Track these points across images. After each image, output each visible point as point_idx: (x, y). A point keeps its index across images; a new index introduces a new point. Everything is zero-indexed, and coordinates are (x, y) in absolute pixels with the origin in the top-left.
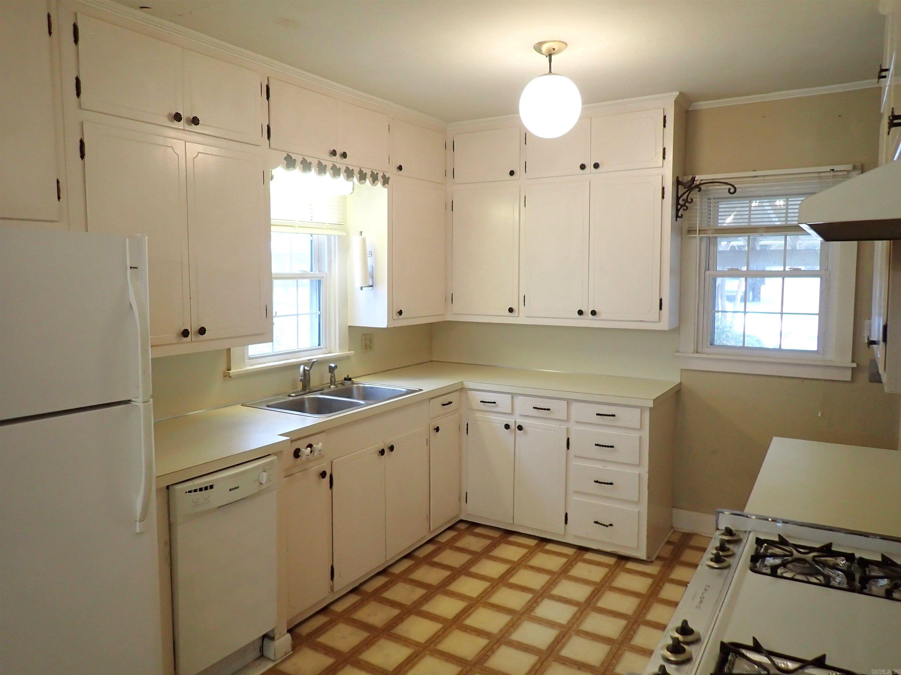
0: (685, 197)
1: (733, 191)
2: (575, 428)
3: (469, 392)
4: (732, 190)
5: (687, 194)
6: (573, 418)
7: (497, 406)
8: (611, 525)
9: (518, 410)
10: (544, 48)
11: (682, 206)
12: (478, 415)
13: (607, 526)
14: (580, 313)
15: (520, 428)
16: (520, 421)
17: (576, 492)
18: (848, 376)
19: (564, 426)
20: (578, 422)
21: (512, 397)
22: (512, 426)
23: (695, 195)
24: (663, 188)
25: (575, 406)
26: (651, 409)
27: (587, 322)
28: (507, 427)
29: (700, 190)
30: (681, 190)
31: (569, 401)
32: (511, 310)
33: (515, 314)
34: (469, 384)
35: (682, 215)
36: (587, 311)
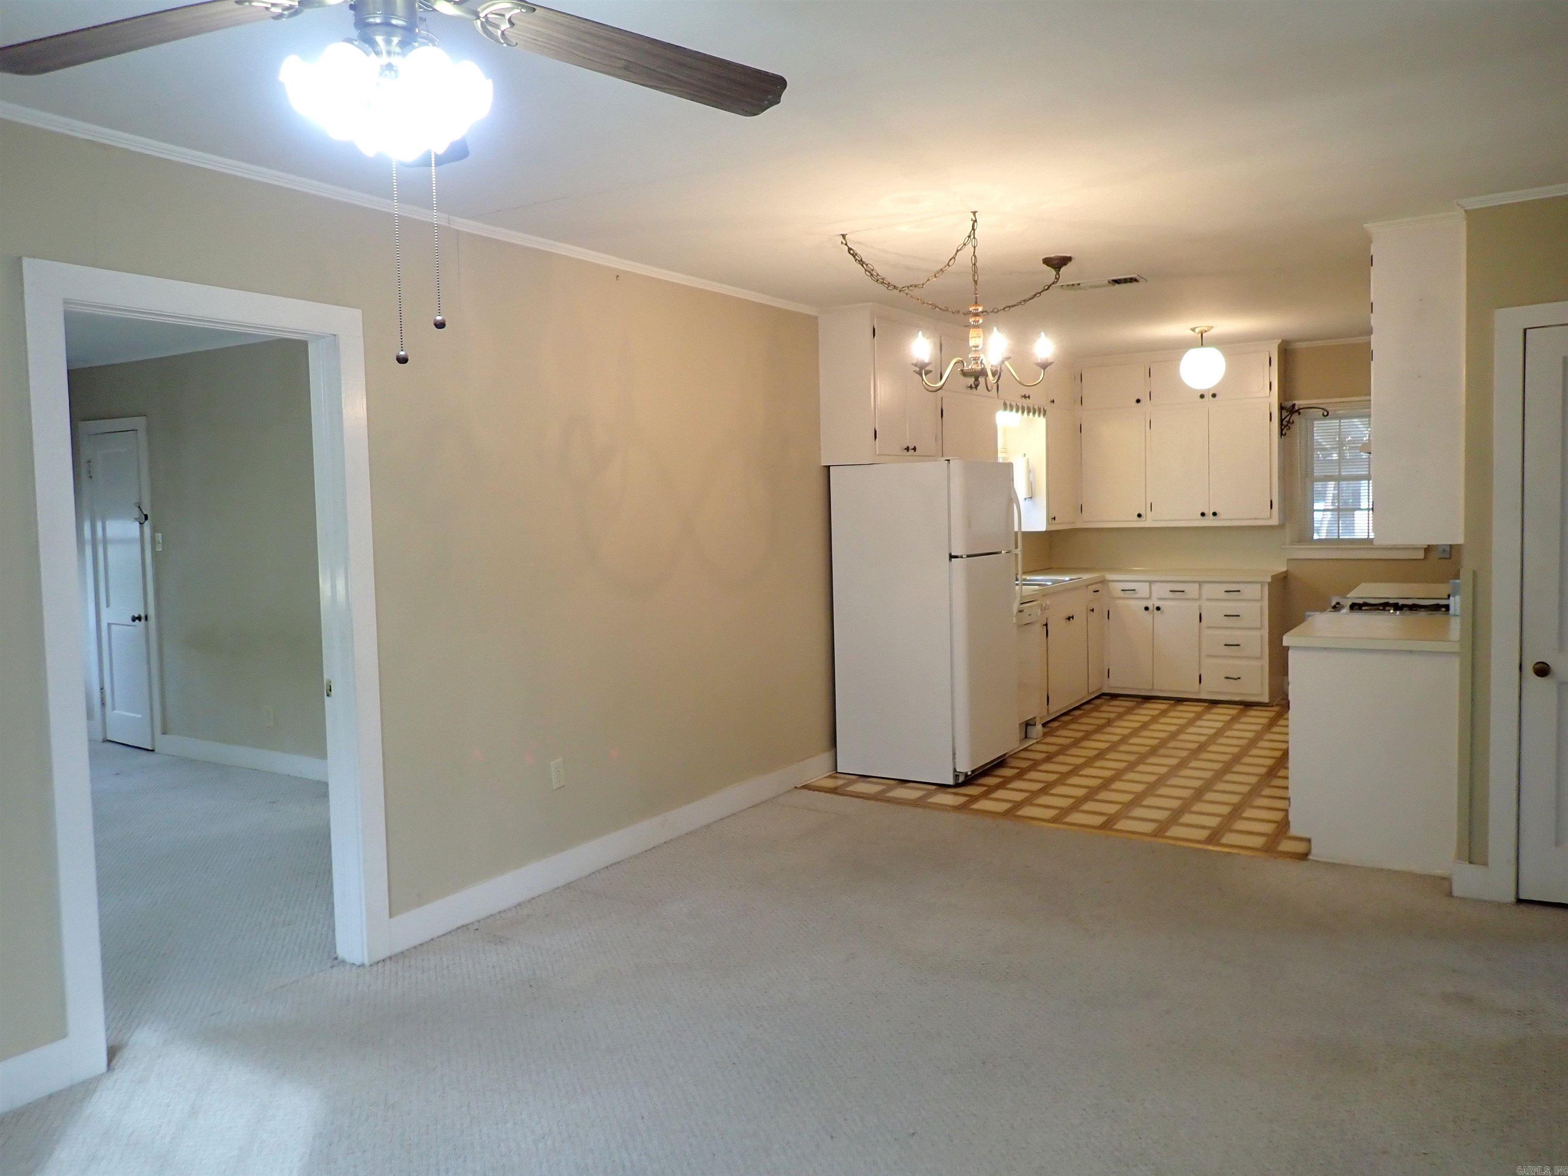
0: (1287, 419)
1: (1326, 415)
2: (1206, 605)
3: (1110, 584)
4: (1325, 413)
5: (1288, 417)
6: (1204, 596)
7: (1137, 593)
8: (1239, 678)
9: (1155, 595)
10: (1197, 330)
11: (1285, 426)
12: (1119, 602)
13: (1235, 679)
14: (1203, 514)
15: (1158, 609)
16: (1157, 604)
17: (1209, 656)
18: (1421, 555)
19: (1197, 604)
20: (1209, 600)
21: (1150, 585)
22: (1151, 608)
23: (1295, 417)
24: (1271, 414)
25: (1206, 587)
26: (1269, 583)
27: (1209, 522)
28: (1147, 609)
29: (1300, 414)
30: (1285, 414)
31: (1200, 583)
32: (1139, 516)
33: (1143, 519)
34: (1110, 576)
35: (1285, 434)
36: (1209, 512)
